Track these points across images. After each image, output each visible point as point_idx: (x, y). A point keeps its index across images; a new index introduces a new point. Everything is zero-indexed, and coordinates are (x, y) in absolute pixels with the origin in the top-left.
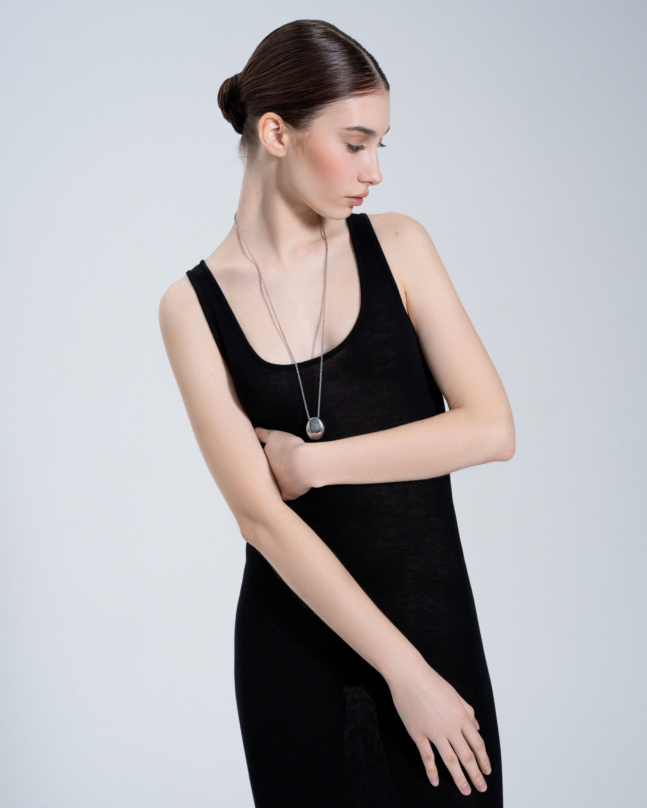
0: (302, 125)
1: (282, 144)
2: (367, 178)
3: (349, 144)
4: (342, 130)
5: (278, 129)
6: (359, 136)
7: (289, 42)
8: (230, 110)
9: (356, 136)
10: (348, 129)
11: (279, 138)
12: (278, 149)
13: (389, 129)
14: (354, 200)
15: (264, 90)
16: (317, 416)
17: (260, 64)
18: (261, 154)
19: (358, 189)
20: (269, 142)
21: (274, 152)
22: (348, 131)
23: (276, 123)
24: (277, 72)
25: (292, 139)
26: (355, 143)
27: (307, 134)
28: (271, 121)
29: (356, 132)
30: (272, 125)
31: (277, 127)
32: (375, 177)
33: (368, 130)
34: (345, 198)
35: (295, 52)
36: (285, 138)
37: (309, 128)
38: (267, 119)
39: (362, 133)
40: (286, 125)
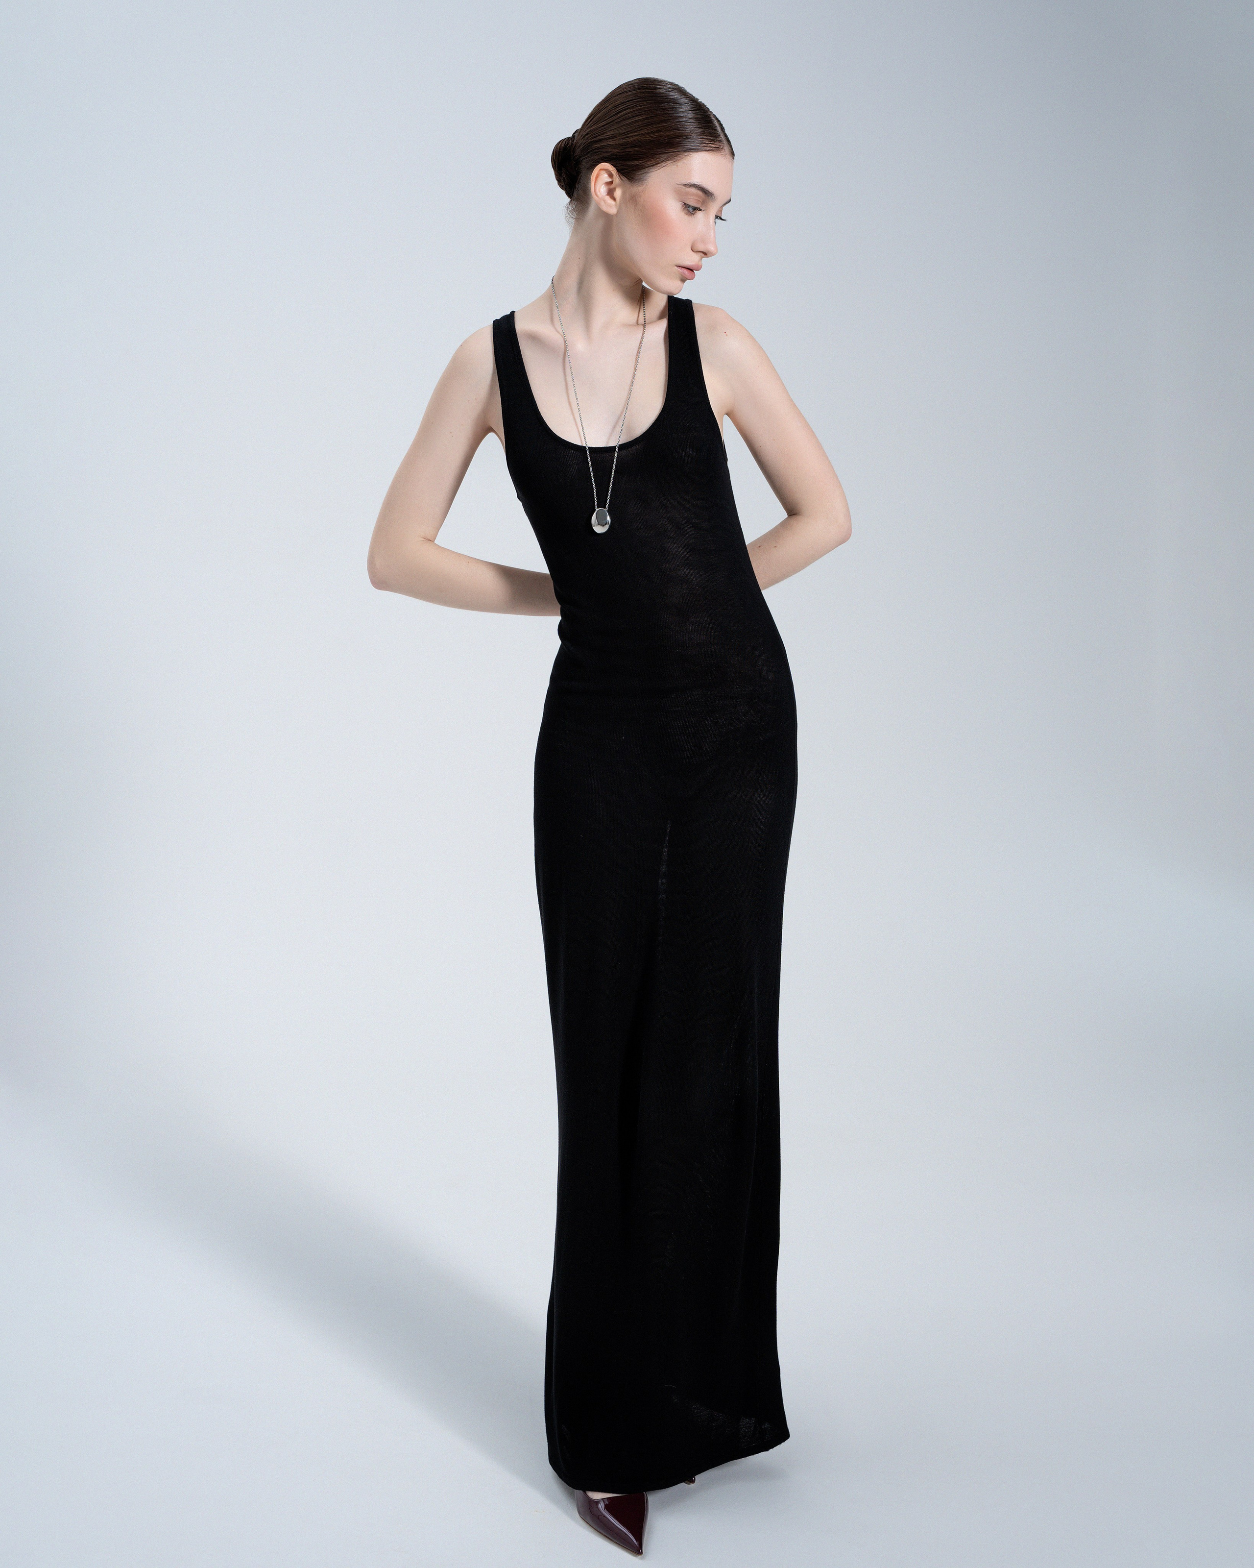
0: (637, 178)
1: (614, 199)
2: (701, 247)
3: (685, 203)
4: (680, 186)
5: (611, 183)
6: (699, 196)
7: (631, 93)
8: (564, 170)
9: (693, 195)
10: (685, 185)
11: (611, 193)
12: (610, 206)
13: (730, 201)
14: (686, 272)
15: (601, 141)
16: (605, 508)
17: (599, 115)
18: (592, 210)
19: (691, 259)
20: (600, 196)
21: (605, 208)
22: (685, 187)
23: (611, 175)
24: (616, 121)
25: (624, 193)
26: (692, 203)
27: (640, 188)
28: (603, 172)
29: (693, 190)
30: (605, 178)
31: (609, 180)
32: (711, 248)
33: (707, 190)
34: (676, 267)
35: (636, 101)
36: (618, 193)
37: (644, 182)
38: (601, 169)
39: (700, 193)
40: (620, 177)
